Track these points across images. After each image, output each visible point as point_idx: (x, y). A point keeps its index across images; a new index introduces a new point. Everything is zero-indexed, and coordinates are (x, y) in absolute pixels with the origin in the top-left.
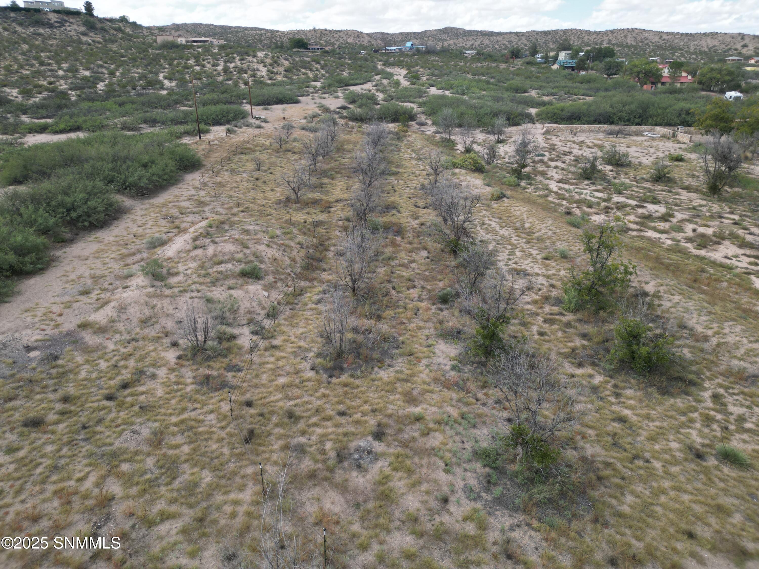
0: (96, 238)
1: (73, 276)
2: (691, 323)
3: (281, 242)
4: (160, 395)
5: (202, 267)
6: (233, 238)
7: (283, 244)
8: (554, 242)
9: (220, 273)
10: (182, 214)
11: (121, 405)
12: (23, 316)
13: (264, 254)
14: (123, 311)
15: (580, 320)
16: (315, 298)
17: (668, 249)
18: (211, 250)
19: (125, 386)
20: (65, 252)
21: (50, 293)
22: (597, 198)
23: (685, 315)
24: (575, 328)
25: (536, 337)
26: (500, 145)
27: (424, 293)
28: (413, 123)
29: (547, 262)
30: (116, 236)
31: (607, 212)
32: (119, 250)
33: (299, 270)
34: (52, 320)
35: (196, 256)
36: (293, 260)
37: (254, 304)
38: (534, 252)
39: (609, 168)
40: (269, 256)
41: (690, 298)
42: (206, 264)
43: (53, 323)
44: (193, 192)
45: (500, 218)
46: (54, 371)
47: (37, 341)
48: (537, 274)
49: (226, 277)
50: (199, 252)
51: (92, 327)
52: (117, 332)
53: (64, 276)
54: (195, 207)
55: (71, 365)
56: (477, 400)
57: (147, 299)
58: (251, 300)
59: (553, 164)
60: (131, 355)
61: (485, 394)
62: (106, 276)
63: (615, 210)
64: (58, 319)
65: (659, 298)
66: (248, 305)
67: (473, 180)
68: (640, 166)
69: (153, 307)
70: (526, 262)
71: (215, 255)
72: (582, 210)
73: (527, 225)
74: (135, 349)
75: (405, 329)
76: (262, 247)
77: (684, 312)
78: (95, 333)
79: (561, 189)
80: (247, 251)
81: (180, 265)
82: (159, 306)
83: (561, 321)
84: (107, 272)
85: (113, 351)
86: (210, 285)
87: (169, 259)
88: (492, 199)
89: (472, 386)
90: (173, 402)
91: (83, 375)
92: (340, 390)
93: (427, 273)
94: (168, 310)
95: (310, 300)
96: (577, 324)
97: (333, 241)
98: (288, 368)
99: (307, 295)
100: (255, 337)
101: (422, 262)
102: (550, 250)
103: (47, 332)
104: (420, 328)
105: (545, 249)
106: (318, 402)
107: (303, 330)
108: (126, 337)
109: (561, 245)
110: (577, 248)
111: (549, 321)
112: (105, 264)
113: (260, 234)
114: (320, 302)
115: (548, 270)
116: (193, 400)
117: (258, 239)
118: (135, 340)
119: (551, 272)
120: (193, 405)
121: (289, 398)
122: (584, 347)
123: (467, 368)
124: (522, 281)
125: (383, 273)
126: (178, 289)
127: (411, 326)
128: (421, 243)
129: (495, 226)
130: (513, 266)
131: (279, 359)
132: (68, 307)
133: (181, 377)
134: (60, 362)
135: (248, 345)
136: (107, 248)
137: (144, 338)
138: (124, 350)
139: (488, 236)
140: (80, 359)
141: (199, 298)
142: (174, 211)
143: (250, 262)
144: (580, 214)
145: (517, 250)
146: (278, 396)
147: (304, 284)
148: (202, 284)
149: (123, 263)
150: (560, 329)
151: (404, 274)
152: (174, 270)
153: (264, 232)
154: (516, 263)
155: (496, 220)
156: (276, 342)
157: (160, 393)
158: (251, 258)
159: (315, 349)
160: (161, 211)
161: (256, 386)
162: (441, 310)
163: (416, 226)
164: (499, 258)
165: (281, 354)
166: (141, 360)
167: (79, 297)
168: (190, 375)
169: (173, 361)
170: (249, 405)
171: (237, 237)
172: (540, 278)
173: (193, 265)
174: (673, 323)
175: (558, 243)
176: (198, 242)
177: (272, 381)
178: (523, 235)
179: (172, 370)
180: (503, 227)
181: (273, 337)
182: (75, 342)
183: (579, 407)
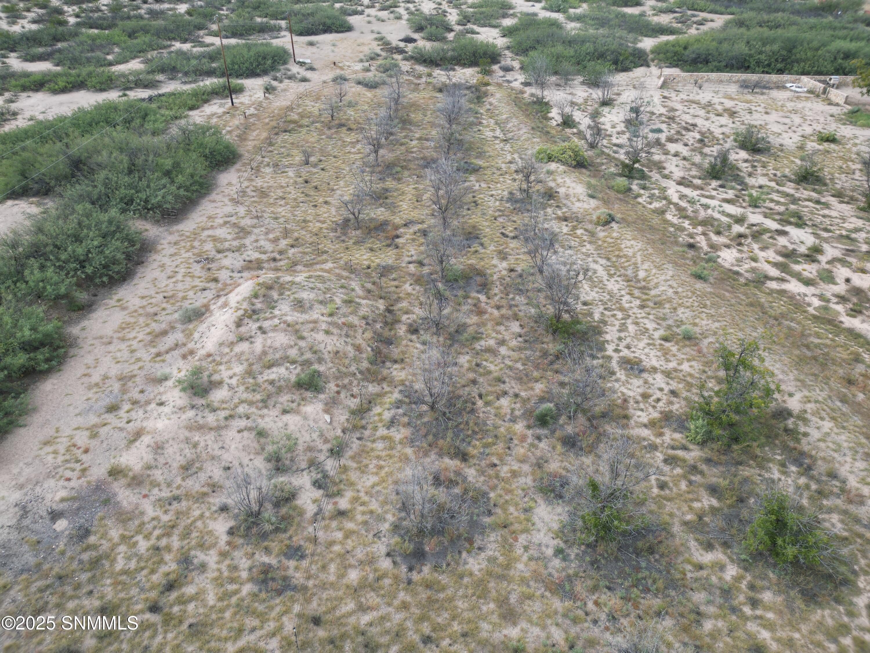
0: (119, 300)
1: (96, 378)
2: (843, 471)
3: (343, 320)
4: (211, 603)
5: (249, 373)
6: (285, 322)
7: (344, 324)
8: (675, 309)
9: (272, 382)
10: (219, 252)
11: (168, 620)
12: (42, 453)
13: (323, 345)
14: (159, 451)
15: (708, 461)
16: (387, 416)
17: (815, 317)
18: (258, 346)
19: (170, 587)
20: (83, 329)
21: (71, 408)
22: (729, 215)
23: (836, 455)
24: (702, 473)
25: (656, 491)
26: (606, 110)
27: (518, 405)
28: (495, 67)
29: (667, 344)
30: (143, 298)
31: (740, 244)
32: (147, 325)
33: (365, 364)
34: (78, 461)
35: (242, 353)
36: (358, 348)
37: (315, 436)
38: (651, 326)
39: (743, 154)
40: (329, 348)
41: (844, 428)
42: (254, 367)
43: (78, 466)
44: (229, 209)
45: (608, 259)
46: (85, 556)
47: (63, 500)
48: (654, 370)
49: (280, 390)
50: (244, 346)
51: (125, 476)
52: (155, 484)
53: (85, 375)
54: (234, 239)
55: (105, 545)
56: (587, 614)
57: (187, 434)
58: (311, 430)
59: (672, 147)
60: (173, 527)
61: (596, 603)
62: (135, 376)
63: (749, 240)
64: (84, 458)
65: (805, 421)
66: (307, 438)
67: (573, 185)
68: (782, 151)
69: (195, 446)
70: (641, 345)
71: (264, 353)
72: (708, 239)
73: (642, 274)
74: (178, 513)
75: (497, 477)
76: (320, 336)
77: (835, 451)
78: (129, 485)
79: (682, 197)
80: (302, 344)
81: (222, 367)
82: (202, 444)
83: (684, 461)
84: (136, 367)
85: (153, 519)
86: (260, 405)
87: (209, 355)
88: (598, 224)
89: (579, 588)
90: (228, 615)
91: (120, 564)
92: (424, 595)
93: (519, 366)
94: (213, 450)
95: (381, 421)
96: (704, 467)
97: (404, 304)
98: (360, 553)
99: (377, 410)
100: (318, 494)
101: (514, 343)
102: (670, 322)
103: (73, 483)
104: (515, 474)
105: (664, 319)
106: (398, 617)
107: (374, 479)
108: (166, 494)
109: (683, 314)
110: (704, 322)
111: (670, 460)
112: (133, 351)
113: (317, 306)
114: (392, 423)
115: (668, 361)
116: (251, 612)
117: (315, 322)
118: (177, 498)
119: (672, 365)
120: (250, 622)
121: (363, 609)
122: (713, 510)
123: (573, 552)
124: (636, 382)
125: (466, 365)
126: (223, 414)
127: (504, 471)
128: (510, 307)
129: (601, 272)
130: (625, 353)
131: (348, 535)
132: (94, 436)
133: (234, 568)
134: (92, 539)
135: (311, 509)
136: (132, 320)
137: (188, 496)
138: (165, 518)
139: (593, 294)
140: (115, 534)
141: (249, 429)
142: (209, 246)
143: (307, 363)
144: (706, 248)
145: (629, 321)
146: (350, 606)
147: (372, 388)
148: (251, 403)
149: (154, 351)
150: (684, 477)
151: (492, 367)
152: (216, 377)
153: (321, 302)
154: (628, 347)
155: (603, 262)
156: (344, 504)
157: (211, 599)
158: (308, 355)
159: (390, 517)
160: (193, 247)
161: (324, 586)
162: (539, 438)
163: (504, 273)
164: (608, 337)
165: (350, 525)
166: (186, 535)
167: (107, 416)
168: (244, 564)
169: (224, 538)
170: (317, 621)
171: (289, 319)
172: (659, 377)
173: (239, 369)
174: (821, 467)
175: (681, 310)
176: (243, 329)
177: (342, 576)
178: (636, 292)
179: (223, 555)
180: (611, 276)
181: (339, 493)
182: (106, 502)
183: (708, 625)
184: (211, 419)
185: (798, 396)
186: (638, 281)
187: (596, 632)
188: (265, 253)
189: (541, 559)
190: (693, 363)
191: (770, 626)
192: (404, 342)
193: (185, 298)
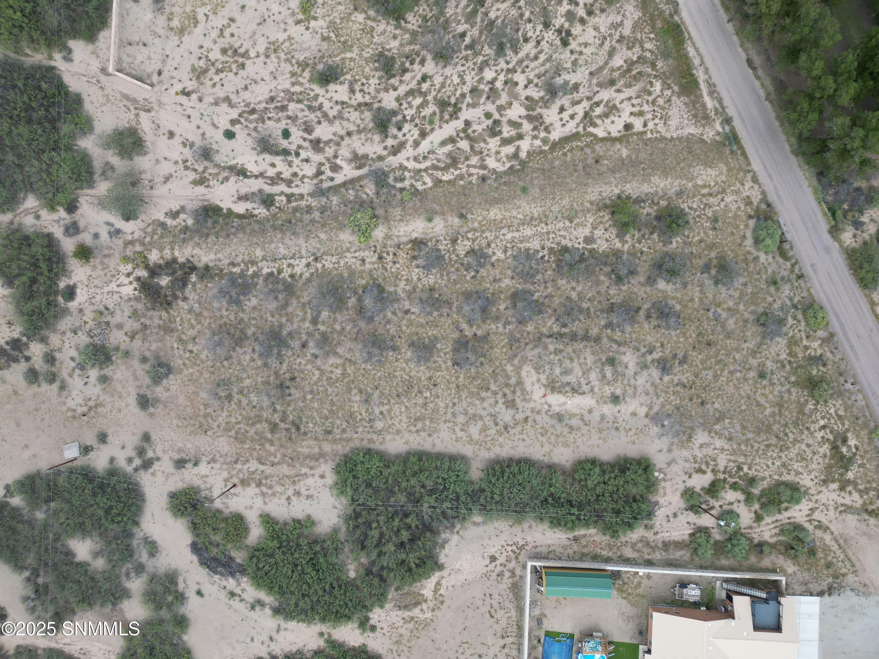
2: (646, 191)
5: (608, 383)
9: (613, 375)
16: (619, 334)
19: (685, 386)
23: (640, 190)
24: (644, 234)
25: (651, 251)
29: (575, 222)
30: (542, 446)
42: (605, 383)
46: (676, 412)
48: (591, 232)
49: (616, 371)
50: (596, 388)
51: (648, 412)
52: (652, 402)
55: (672, 408)
56: (691, 280)
60: (666, 392)
61: (689, 278)
64: (640, 428)
74: (661, 392)
85: (663, 398)
89: (684, 281)
90: (692, 370)
91: (678, 402)
92: (687, 321)
96: (642, 232)
97: (545, 331)
98: (675, 338)
99: (616, 338)
100: (654, 353)
101: (574, 284)
102: (560, 216)
103: (651, 426)
104: (646, 293)
105: (557, 217)
106: (693, 327)
107: (648, 336)
108: (655, 398)
109: (556, 208)
110: (564, 203)
111: (640, 242)
112: (583, 435)
113: (564, 365)
114: (623, 332)
115: (586, 225)
116: (691, 364)
117: (580, 364)
118: (656, 394)
119: (589, 225)
120: (694, 363)
121: (691, 336)
122: (659, 236)
123: (674, 280)
124: (599, 241)
125: (589, 304)
126: (628, 388)
127: (644, 296)
128: (545, 282)
129: (516, 234)
130: (581, 240)
131: (669, 342)
132: (630, 429)
133: (679, 371)
134: (670, 412)
135: (660, 354)
136: (560, 444)
137: (655, 391)
138: (663, 395)
139: (535, 243)
140: (668, 407)
141: (634, 378)
142: (492, 432)
143: (603, 364)
144: (485, 172)
145: (557, 233)
146: (690, 340)
147: (605, 340)
148: (623, 380)
149: (583, 427)
150: (646, 240)
151: (590, 295)
152: (609, 395)
153: (561, 365)
154: (577, 238)
155: (504, 231)
156: (659, 345)
157: (688, 375)
158: (598, 364)
159: (663, 331)
160: (492, 439)
161: (684, 347)
162: (629, 283)
163: (514, 281)
164: (569, 245)
165: (666, 342)
166: (669, 387)
167: (621, 429)
168: (678, 369)
169: (670, 377)
170: (694, 347)
171: (580, 374)
172: (596, 232)
173: (607, 388)
174: (643, 196)
175: (553, 208)
176: (586, 391)
177: (681, 342)
178: (534, 223)
179: (675, 375)
180: (518, 231)
181: (654, 347)
182: (657, 414)
183: (694, 251)
184: (630, 391)
185: (614, 188)
186: (525, 219)
187: (696, 279)
188: (497, 402)
189: (676, 290)
190: (588, 216)
191: (694, 237)
192: (574, 329)
193: (542, 428)
